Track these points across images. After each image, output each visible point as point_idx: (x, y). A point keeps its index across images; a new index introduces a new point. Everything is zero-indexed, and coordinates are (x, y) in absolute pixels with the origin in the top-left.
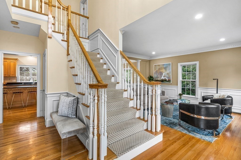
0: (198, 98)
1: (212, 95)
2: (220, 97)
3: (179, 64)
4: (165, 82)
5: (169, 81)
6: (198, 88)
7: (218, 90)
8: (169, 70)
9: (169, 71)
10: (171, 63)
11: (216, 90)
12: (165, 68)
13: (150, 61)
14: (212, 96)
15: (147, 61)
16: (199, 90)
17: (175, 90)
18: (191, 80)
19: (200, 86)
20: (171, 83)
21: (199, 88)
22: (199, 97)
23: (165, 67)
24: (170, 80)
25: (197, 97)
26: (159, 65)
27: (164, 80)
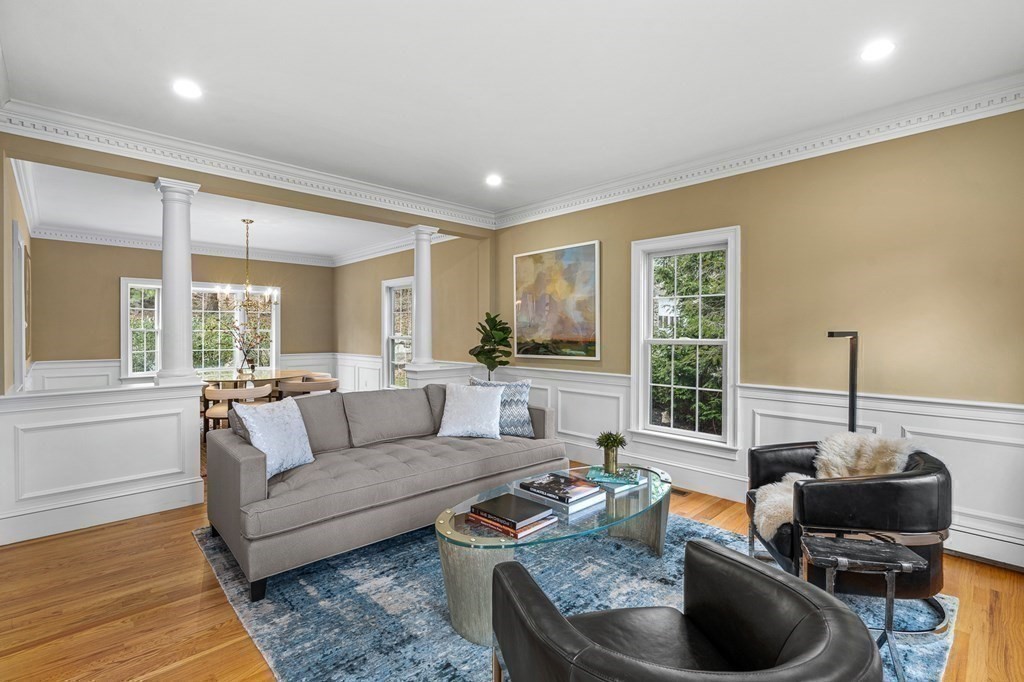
0: (735, 451)
1: (813, 445)
2: (859, 454)
3: (638, 248)
4: (568, 351)
5: (588, 347)
6: (735, 387)
7: (860, 403)
8: (586, 283)
9: (588, 288)
10: (596, 243)
11: (846, 402)
12: (569, 276)
13: (494, 237)
14: (813, 451)
15: (485, 238)
16: (739, 401)
17: (618, 398)
18: (700, 339)
19: (745, 377)
20: (597, 358)
21: (739, 392)
22: (739, 446)
23: (566, 267)
24: (593, 343)
25: (729, 445)
26: (537, 259)
27: (561, 341)
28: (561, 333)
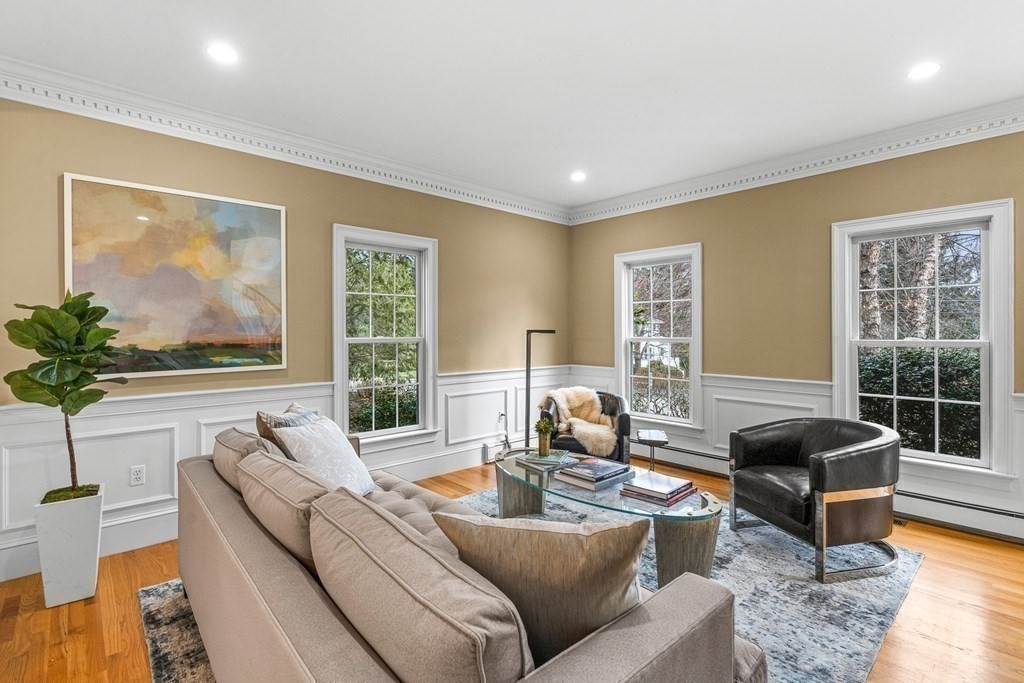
0: (436, 433)
3: (341, 233)
5: (266, 351)
8: (263, 261)
10: (282, 210)
20: (284, 366)
21: (438, 381)
22: (439, 427)
24: (276, 345)
25: (430, 429)
27: (211, 345)
28: (209, 331)
